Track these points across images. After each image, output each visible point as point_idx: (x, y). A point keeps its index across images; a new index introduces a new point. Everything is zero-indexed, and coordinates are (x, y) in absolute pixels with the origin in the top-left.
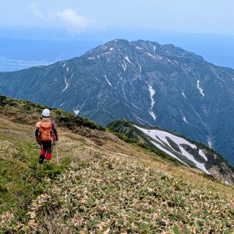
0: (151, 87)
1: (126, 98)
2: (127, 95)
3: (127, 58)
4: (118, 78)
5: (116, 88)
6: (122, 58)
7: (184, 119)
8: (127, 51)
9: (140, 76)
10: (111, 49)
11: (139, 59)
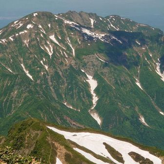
0: (90, 77)
1: (54, 96)
2: (57, 91)
3: (52, 37)
4: (42, 67)
5: (38, 82)
6: (46, 37)
7: (143, 120)
8: (52, 28)
9: (73, 62)
10: (29, 26)
11: (70, 38)
